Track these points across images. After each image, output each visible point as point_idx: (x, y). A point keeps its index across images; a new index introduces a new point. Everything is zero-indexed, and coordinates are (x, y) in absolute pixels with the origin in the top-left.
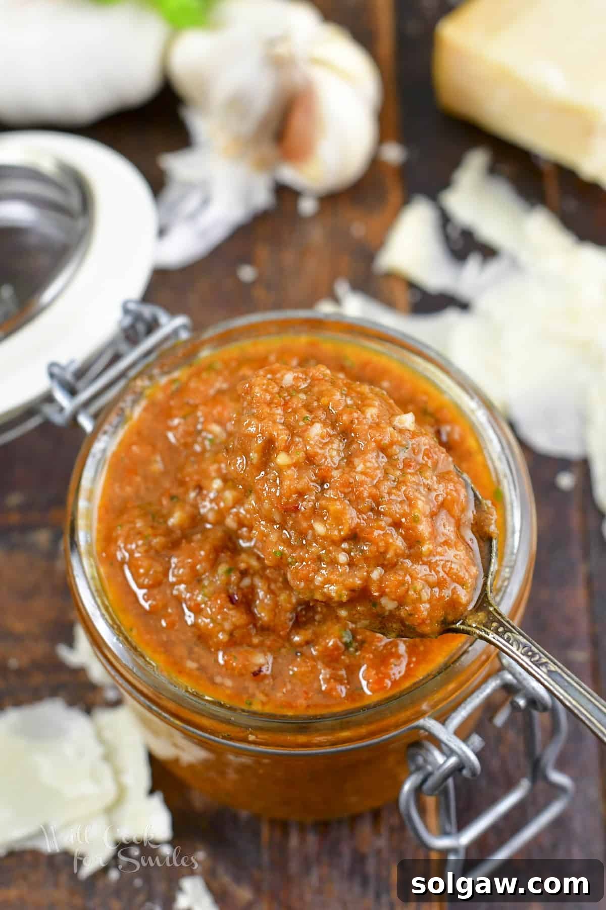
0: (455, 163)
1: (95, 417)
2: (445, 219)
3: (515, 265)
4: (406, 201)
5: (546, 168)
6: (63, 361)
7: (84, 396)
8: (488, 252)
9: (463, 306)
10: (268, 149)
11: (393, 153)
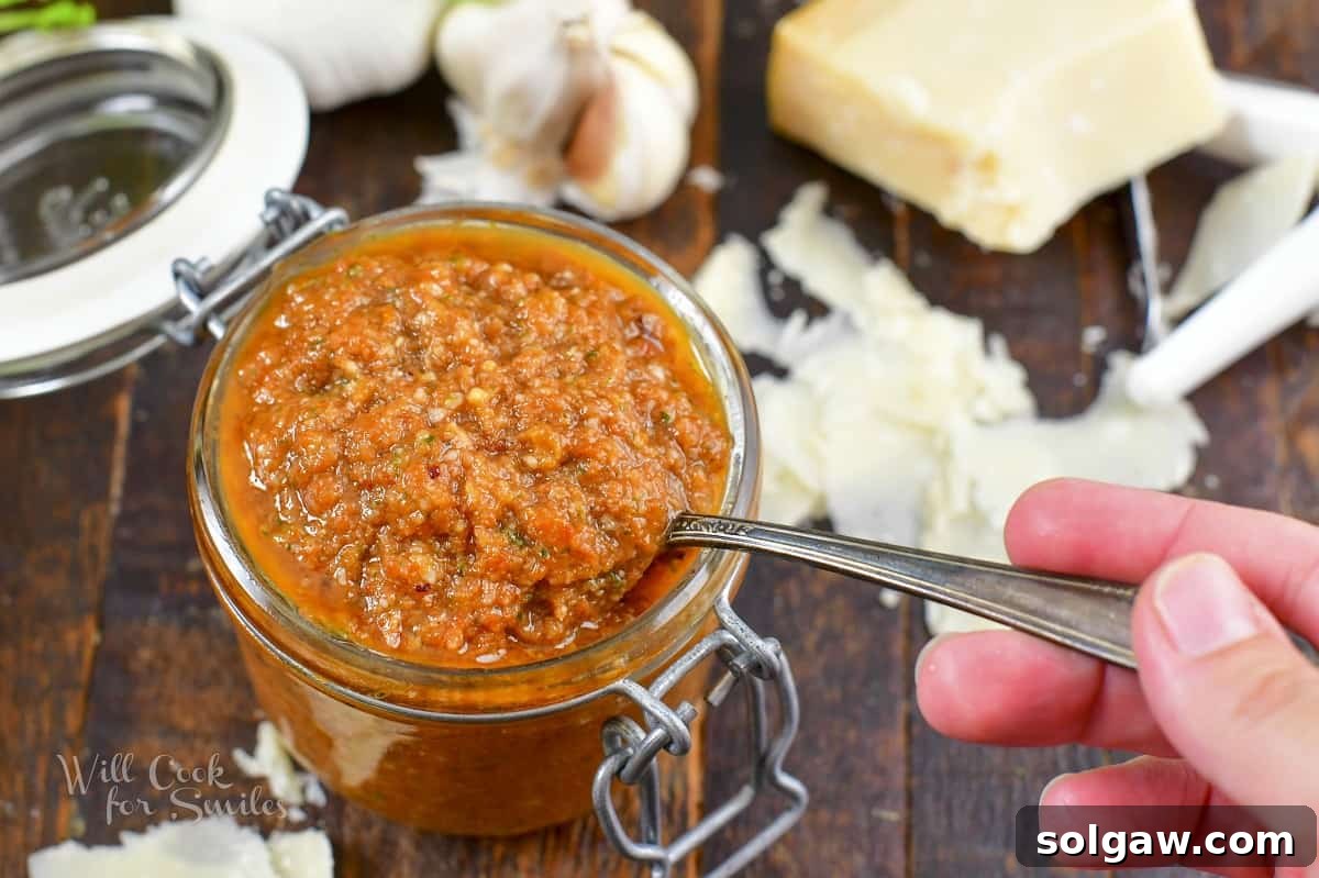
0: (786, 198)
1: (227, 324)
2: (766, 264)
3: (848, 324)
4: (720, 239)
5: (899, 209)
6: (193, 259)
7: (216, 298)
8: (817, 309)
9: (781, 373)
10: (552, 161)
11: (707, 179)
